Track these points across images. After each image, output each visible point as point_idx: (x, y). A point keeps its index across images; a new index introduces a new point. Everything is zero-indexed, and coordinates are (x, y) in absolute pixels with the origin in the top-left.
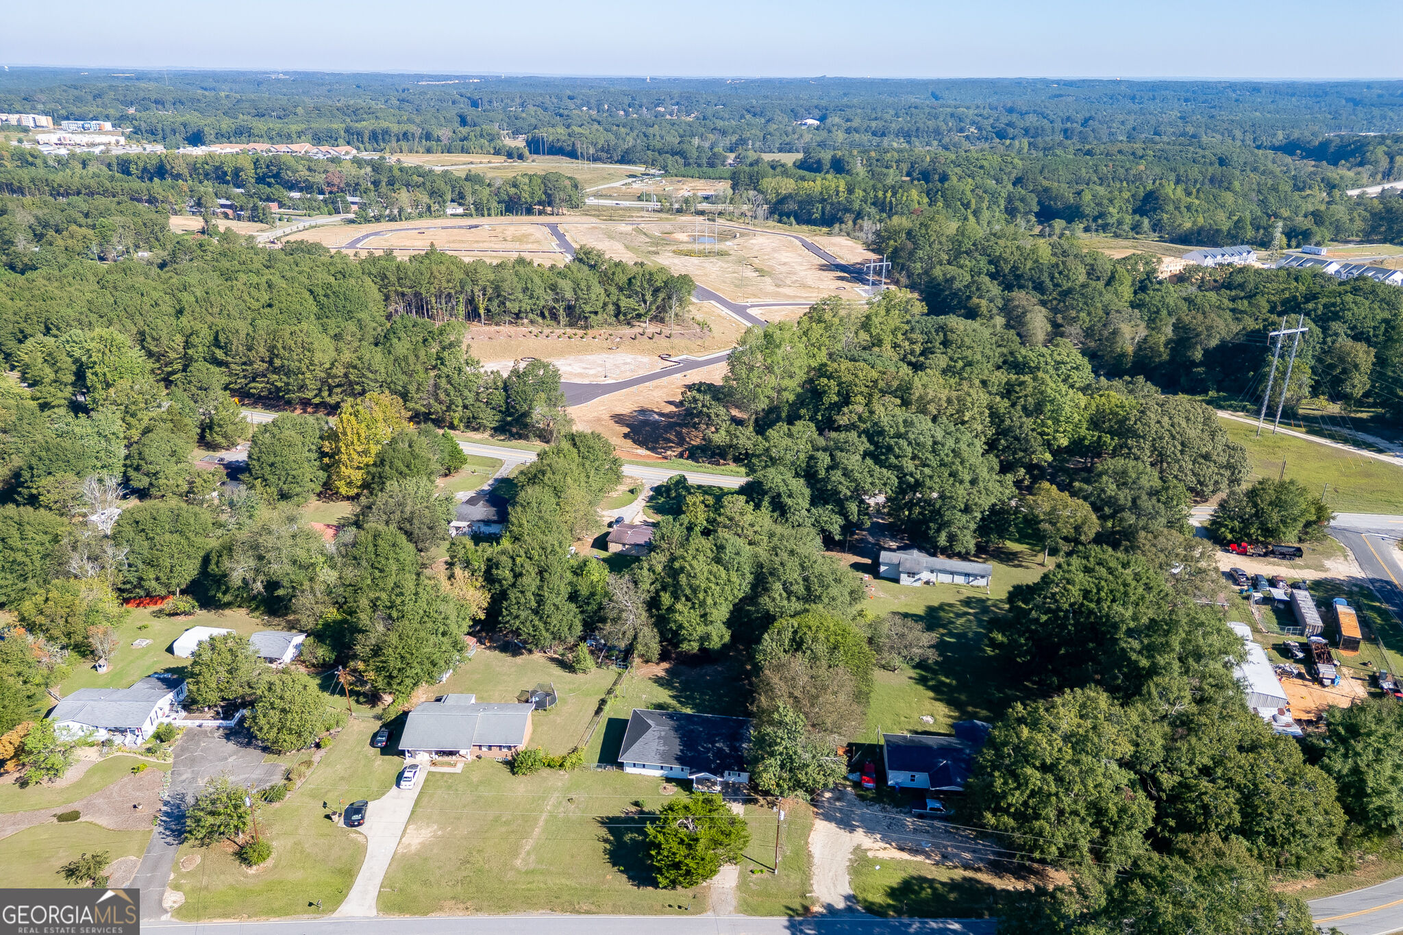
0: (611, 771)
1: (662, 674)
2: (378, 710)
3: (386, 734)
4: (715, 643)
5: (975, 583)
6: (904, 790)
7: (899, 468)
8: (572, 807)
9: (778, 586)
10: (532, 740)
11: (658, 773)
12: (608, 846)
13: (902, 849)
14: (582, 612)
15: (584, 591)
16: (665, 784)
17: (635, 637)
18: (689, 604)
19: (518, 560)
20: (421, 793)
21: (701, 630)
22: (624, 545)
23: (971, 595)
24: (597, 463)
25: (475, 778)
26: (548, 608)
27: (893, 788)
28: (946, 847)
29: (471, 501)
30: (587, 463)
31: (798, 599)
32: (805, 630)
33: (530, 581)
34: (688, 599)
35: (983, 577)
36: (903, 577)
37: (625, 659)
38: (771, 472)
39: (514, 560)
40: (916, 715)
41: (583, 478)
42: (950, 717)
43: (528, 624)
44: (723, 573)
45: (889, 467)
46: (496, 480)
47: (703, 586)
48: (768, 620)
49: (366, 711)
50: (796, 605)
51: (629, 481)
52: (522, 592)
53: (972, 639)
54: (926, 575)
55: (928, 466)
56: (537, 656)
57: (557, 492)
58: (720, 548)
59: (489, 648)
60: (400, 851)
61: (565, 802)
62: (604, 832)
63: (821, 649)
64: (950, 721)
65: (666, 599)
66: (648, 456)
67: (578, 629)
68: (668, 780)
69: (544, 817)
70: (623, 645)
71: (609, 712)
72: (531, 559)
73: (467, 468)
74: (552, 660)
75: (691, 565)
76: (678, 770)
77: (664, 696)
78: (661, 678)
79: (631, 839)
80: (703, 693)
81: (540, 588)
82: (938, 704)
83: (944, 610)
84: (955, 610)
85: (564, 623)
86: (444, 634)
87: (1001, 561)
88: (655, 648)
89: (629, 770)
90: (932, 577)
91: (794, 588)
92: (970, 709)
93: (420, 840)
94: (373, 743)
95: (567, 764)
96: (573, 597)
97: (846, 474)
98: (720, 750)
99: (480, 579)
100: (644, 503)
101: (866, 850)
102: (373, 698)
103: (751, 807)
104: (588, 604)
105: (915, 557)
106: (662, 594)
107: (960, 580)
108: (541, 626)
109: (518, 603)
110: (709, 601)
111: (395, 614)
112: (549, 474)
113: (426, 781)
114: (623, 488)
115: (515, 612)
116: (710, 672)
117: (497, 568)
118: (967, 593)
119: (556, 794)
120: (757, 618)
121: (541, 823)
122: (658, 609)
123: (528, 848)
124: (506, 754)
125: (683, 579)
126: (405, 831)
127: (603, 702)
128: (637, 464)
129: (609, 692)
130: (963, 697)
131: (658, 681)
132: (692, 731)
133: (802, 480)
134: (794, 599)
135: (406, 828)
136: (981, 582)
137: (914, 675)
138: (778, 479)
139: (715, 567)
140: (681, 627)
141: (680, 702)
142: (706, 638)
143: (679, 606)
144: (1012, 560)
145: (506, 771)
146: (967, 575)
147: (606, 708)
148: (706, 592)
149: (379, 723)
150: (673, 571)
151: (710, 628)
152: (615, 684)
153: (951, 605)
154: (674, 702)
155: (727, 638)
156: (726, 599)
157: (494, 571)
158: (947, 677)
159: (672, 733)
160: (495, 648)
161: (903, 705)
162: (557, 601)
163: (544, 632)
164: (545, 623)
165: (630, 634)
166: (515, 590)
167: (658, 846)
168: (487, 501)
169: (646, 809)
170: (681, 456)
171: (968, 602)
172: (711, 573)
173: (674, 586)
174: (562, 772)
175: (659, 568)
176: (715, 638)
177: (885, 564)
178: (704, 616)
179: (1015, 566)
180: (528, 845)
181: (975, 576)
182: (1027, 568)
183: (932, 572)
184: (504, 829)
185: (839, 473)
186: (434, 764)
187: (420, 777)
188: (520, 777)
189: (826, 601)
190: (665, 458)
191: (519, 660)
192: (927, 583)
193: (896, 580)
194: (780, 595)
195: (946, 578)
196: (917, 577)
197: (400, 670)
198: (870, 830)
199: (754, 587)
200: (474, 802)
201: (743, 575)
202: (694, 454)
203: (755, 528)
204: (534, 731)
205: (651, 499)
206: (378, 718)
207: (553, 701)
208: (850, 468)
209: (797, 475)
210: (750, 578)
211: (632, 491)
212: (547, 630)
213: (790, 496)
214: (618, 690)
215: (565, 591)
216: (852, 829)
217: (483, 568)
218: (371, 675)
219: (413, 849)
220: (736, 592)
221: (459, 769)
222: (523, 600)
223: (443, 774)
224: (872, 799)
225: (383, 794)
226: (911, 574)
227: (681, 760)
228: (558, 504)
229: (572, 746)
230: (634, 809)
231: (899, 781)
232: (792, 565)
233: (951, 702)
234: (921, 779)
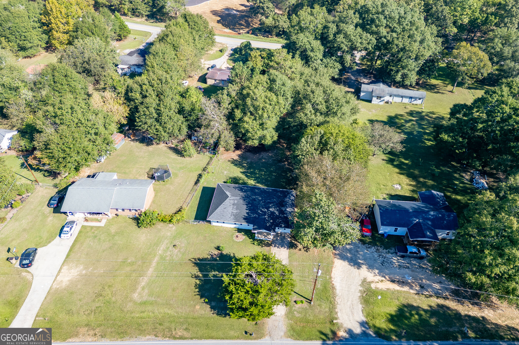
0: (202, 224)
1: (236, 158)
2: (57, 181)
3: (57, 199)
4: (268, 141)
5: (415, 102)
6: (390, 237)
7: (377, 33)
8: (176, 251)
9: (309, 106)
10: (153, 202)
11: (234, 226)
12: (198, 282)
13: (393, 281)
14: (187, 120)
15: (187, 108)
16: (237, 234)
17: (219, 137)
18: (253, 117)
19: (144, 87)
20: (75, 241)
21: (260, 133)
22: (216, 80)
23: (413, 109)
24: (200, 33)
25: (113, 230)
26: (164, 118)
27: (382, 235)
28: (421, 279)
29: (131, 54)
30: (194, 33)
31: (321, 114)
32: (329, 135)
33: (152, 100)
34: (252, 114)
35: (420, 99)
36: (374, 99)
37: (214, 149)
38: (301, 36)
39: (142, 87)
40: (390, 184)
41: (191, 40)
42: (410, 185)
43: (153, 127)
44: (274, 97)
45: (372, 33)
46: (147, 43)
47: (261, 106)
48: (302, 127)
49: (49, 181)
50: (320, 118)
51: (219, 45)
52: (147, 108)
53: (416, 135)
54: (387, 98)
55: (395, 32)
56: (162, 146)
57: (175, 48)
58: (273, 81)
59: (133, 140)
60: (55, 286)
61: (171, 248)
62: (195, 271)
63: (339, 148)
64: (411, 188)
65: (238, 114)
66: (230, 33)
67: (185, 130)
68: (239, 230)
69: (156, 259)
70: (212, 141)
71: (203, 183)
72: (153, 86)
73: (131, 37)
74: (171, 148)
75: (253, 92)
76: (245, 226)
77: (237, 172)
78: (236, 160)
79: (214, 276)
80: (260, 170)
81: (159, 105)
82: (402, 176)
83: (398, 118)
84: (404, 118)
85: (175, 127)
86: (96, 134)
87: (427, 89)
88: (232, 143)
89: (214, 224)
90: (390, 99)
91: (320, 107)
92: (422, 180)
93: (69, 278)
94: (49, 205)
95: (174, 220)
96: (181, 111)
97: (346, 36)
98: (273, 213)
99: (122, 99)
100: (227, 58)
101: (370, 283)
102: (53, 174)
103: (292, 250)
104: (190, 115)
105: (381, 87)
106: (236, 110)
107: (406, 101)
108: (161, 129)
109: (145, 115)
110: (265, 115)
111: (58, 121)
112: (170, 37)
113: (80, 232)
114: (216, 49)
115: (143, 120)
116: (265, 156)
117: (132, 92)
118: (410, 108)
119: (166, 241)
120: (294, 126)
121: (154, 264)
122: (234, 120)
123: (143, 284)
124: (133, 213)
125: (249, 101)
126: (59, 271)
127: (200, 176)
128: (224, 36)
129: (204, 170)
130: (416, 172)
131: (234, 162)
132: (254, 200)
133: (319, 42)
134: (318, 114)
135: (61, 268)
136: (419, 102)
137: (385, 158)
138: (305, 40)
139: (269, 94)
140: (247, 131)
141: (247, 176)
142: (263, 138)
143: (246, 119)
144: (433, 89)
145: (134, 224)
146: (411, 98)
147: (202, 181)
148: (263, 109)
149: (56, 190)
150: (243, 96)
151: (265, 132)
152: (208, 164)
153: (402, 115)
154: (243, 177)
155: (276, 138)
156: (276, 114)
157: (130, 94)
158: (406, 159)
159: (241, 201)
160: (137, 140)
161: (381, 177)
162: (170, 114)
163: (163, 133)
164: (163, 127)
165: (216, 135)
166: (143, 106)
168: (139, 54)
169: (224, 253)
170: (248, 32)
171: (411, 113)
172: (266, 97)
173: (243, 105)
174: (171, 225)
175: (233, 94)
176: (268, 138)
177: (364, 92)
178: (262, 124)
179: (435, 92)
180: (144, 282)
181: (416, 99)
182: (443, 93)
183: (391, 96)
184: (128, 269)
185: (342, 36)
186: (86, 220)
187: (76, 229)
188: (143, 230)
189: (339, 115)
190: (239, 34)
191: (151, 148)
192: (387, 102)
193: (370, 101)
194: (310, 112)
195: (398, 100)
196: (382, 99)
197: (64, 158)
198: (371, 267)
199: (293, 107)
200: (110, 248)
201: (287, 99)
202: (254, 32)
203: (293, 70)
204: (155, 196)
205: (232, 55)
206: (55, 186)
207: (169, 175)
208: (349, 33)
209: (316, 38)
210: (290, 100)
211: (221, 51)
212: (165, 132)
213: (312, 50)
214: (210, 168)
215: (174, 106)
216: (359, 266)
217: (123, 92)
219: (64, 285)
220: (282, 109)
221: (102, 224)
222: (147, 113)
223: (92, 227)
224: (369, 243)
225: (50, 242)
226: (379, 97)
227: (248, 220)
228: (176, 55)
229: (178, 206)
230: (216, 252)
232: (319, 91)
233: (410, 176)
234: (402, 231)
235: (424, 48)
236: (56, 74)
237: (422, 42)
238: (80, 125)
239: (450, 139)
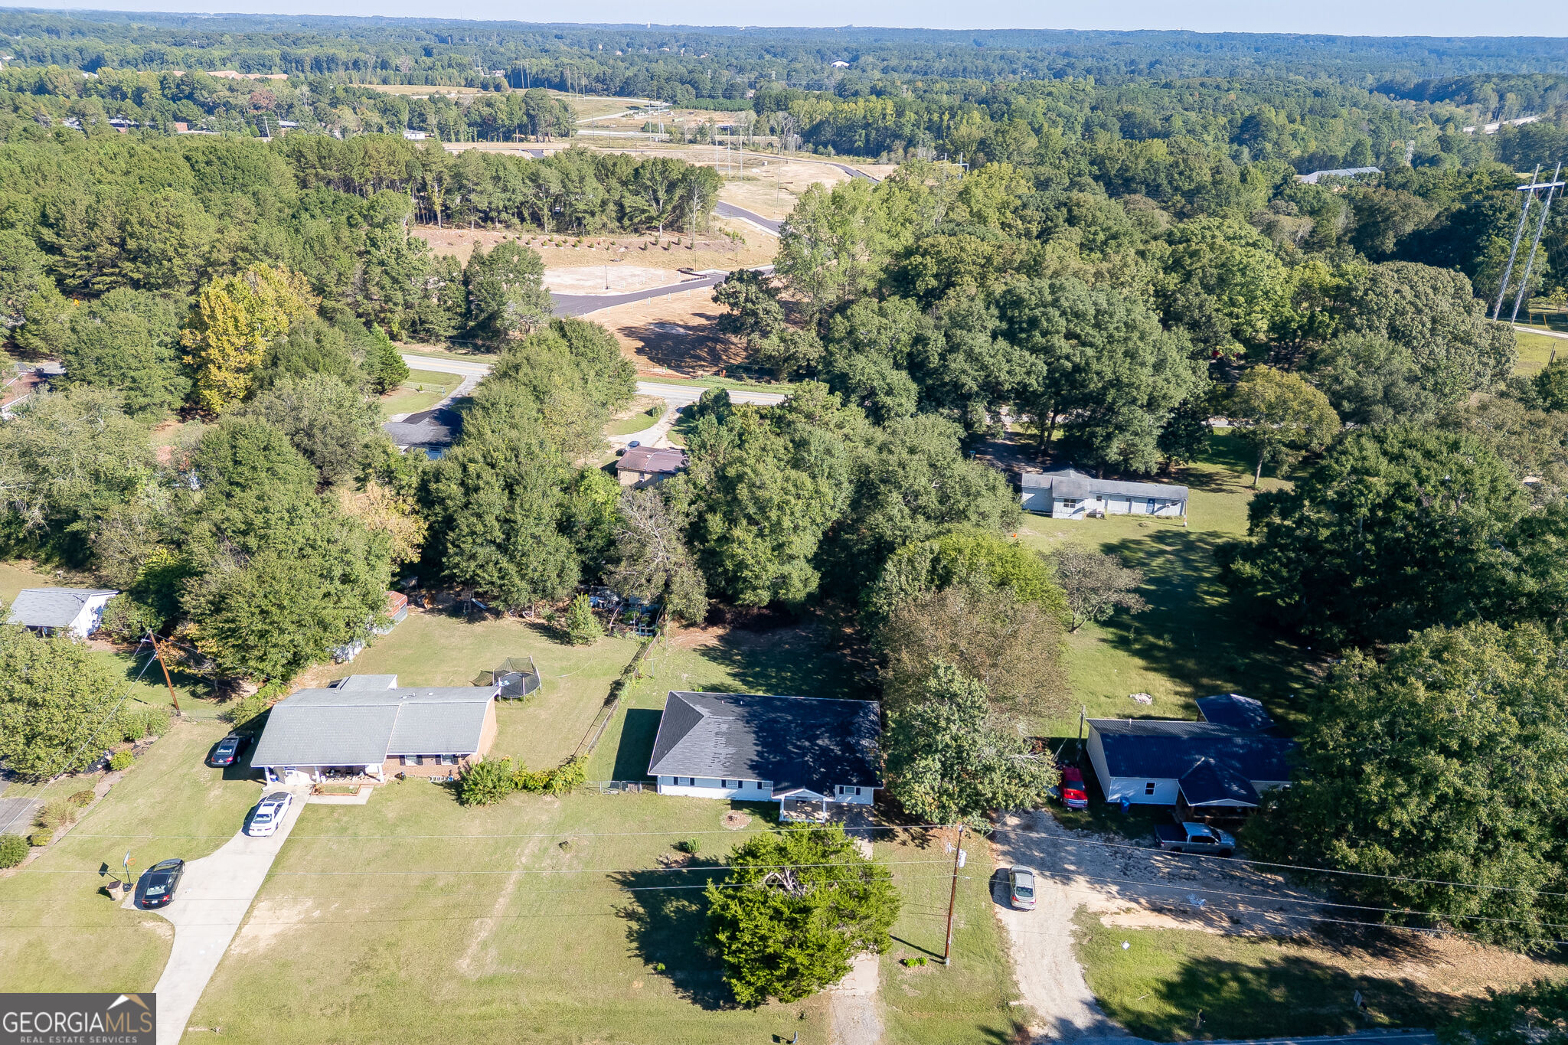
0: (635, 793)
1: (713, 642)
2: (228, 706)
3: (235, 744)
4: (797, 591)
5: (1163, 513)
6: (1136, 809)
7: (1047, 350)
8: (566, 856)
9: (895, 497)
10: (496, 746)
11: (721, 794)
12: (635, 926)
13: (1159, 910)
14: (580, 551)
15: (583, 518)
16: (731, 812)
17: (667, 585)
18: (755, 529)
19: (471, 467)
20: (288, 841)
21: (774, 569)
22: (642, 473)
23: (1162, 528)
24: (599, 366)
25: (391, 813)
26: (523, 541)
27: (1118, 806)
28: (1234, 903)
29: (413, 419)
30: (584, 364)
31: (928, 518)
32: (953, 554)
33: (493, 497)
34: (751, 520)
35: (1174, 503)
36: (1058, 506)
37: (652, 621)
38: (860, 360)
39: (465, 468)
40: (1122, 693)
41: (578, 382)
42: (1177, 693)
43: (491, 567)
44: (808, 482)
45: (1034, 350)
46: (453, 399)
47: (776, 500)
48: (882, 549)
49: (210, 708)
50: (925, 526)
51: (644, 401)
52: (479, 516)
53: (1178, 586)
54: (1090, 504)
55: (1091, 345)
56: (509, 621)
57: (539, 394)
58: (801, 444)
59: (431, 611)
60: (236, 950)
61: (553, 849)
62: (626, 900)
63: (983, 582)
64: (1181, 700)
65: (716, 524)
66: (670, 376)
67: (574, 575)
68: (737, 804)
69: (515, 876)
70: (646, 599)
71: (629, 700)
72: (493, 466)
73: (407, 385)
74: (534, 626)
75: (754, 471)
76: (752, 787)
77: (719, 674)
78: (713, 649)
79: (678, 910)
80: (780, 669)
81: (511, 510)
82: (1151, 675)
83: (1128, 548)
84: (1145, 547)
85: (550, 566)
86: (345, 579)
87: (1192, 485)
88: (701, 604)
89: (666, 790)
90: (1099, 506)
91: (922, 501)
92: (1205, 681)
93: (277, 929)
94: (209, 762)
95: (558, 783)
96: (565, 526)
97: (971, 356)
98: (825, 750)
99: (410, 500)
100: (668, 427)
101: (1097, 915)
102: (222, 686)
103: (883, 845)
104: (590, 538)
105: (1070, 479)
106: (709, 517)
107: (1140, 508)
108: (512, 569)
109: (473, 533)
110: (787, 523)
111: (252, 542)
112: (525, 368)
113: (301, 820)
114: (637, 408)
115: (467, 547)
116: (786, 638)
117: (438, 481)
118: (1154, 527)
119: (538, 835)
120: (861, 552)
121: (510, 887)
122: (704, 540)
123: (483, 935)
124: (448, 770)
125: (742, 491)
126: (249, 913)
127: (618, 685)
128: (656, 381)
129: (627, 671)
130: (1191, 664)
131: (708, 653)
132: (775, 721)
133: (904, 374)
134: (921, 518)
135: (252, 907)
136: (1173, 511)
137: (1107, 637)
138: (871, 369)
139: (793, 474)
140: (741, 565)
141: (745, 682)
142: (783, 580)
143: (737, 533)
144: (1207, 484)
145: (448, 798)
146: (1152, 501)
147: (624, 694)
148: (780, 508)
149: (229, 727)
150: (726, 483)
151: (786, 569)
152: (636, 658)
153: (1137, 542)
154: (737, 684)
155: (814, 584)
156: (813, 522)
157: (433, 486)
158: (1159, 637)
159: (741, 724)
160: (440, 612)
161: (1097, 679)
162: (538, 531)
163: (517, 580)
164: (519, 564)
165: (659, 579)
166: (466, 513)
167: (733, 925)
168: (436, 418)
169: (701, 855)
170: (717, 374)
171: (1160, 537)
172: (787, 480)
173: (728, 504)
174: (548, 798)
175: (703, 479)
176: (796, 582)
177: (1030, 490)
178: (779, 547)
179: (1213, 491)
180: (484, 929)
181: (1163, 502)
182: (1232, 492)
183: (1099, 499)
184: (439, 902)
185: (961, 357)
186: (317, 791)
187: (289, 815)
188: (473, 809)
189: (974, 518)
190: (694, 377)
191: (479, 627)
192: (1092, 515)
193: (1047, 513)
194: (900, 511)
195: (1120, 507)
196: (1078, 506)
197: (262, 635)
198: (1098, 878)
199: (855, 504)
200: (386, 855)
201: (838, 485)
202: (733, 372)
203: (845, 431)
204: (500, 733)
205: (679, 422)
206: (228, 718)
207: (534, 684)
208: (977, 350)
209: (897, 366)
210: (848, 489)
211: (650, 413)
212: (523, 577)
213: (890, 392)
214: (642, 667)
215: (549, 512)
216: (1066, 878)
217: (415, 481)
218: (211, 646)
219: (262, 946)
220: (827, 510)
221: (362, 798)
222: (480, 528)
223: (333, 808)
224: (1087, 826)
225: (217, 846)
226: (1070, 502)
227: (760, 768)
228: (540, 411)
229: (566, 754)
230: (680, 856)
231: (1130, 793)
232: (917, 463)
233: (1176, 673)
234: (1166, 790)
235: (1166, 380)
236: (242, 442)
237: (1158, 367)
238: (308, 551)
239: (1257, 572)
